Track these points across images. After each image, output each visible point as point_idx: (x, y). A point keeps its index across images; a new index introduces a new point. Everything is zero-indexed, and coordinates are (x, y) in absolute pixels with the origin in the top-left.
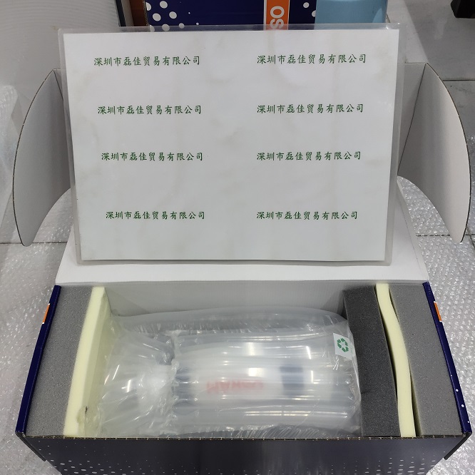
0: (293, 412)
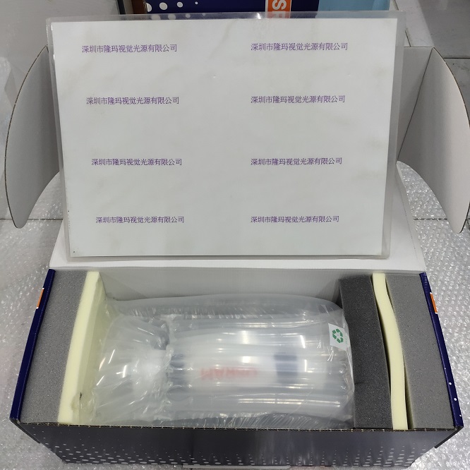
0: (287, 400)
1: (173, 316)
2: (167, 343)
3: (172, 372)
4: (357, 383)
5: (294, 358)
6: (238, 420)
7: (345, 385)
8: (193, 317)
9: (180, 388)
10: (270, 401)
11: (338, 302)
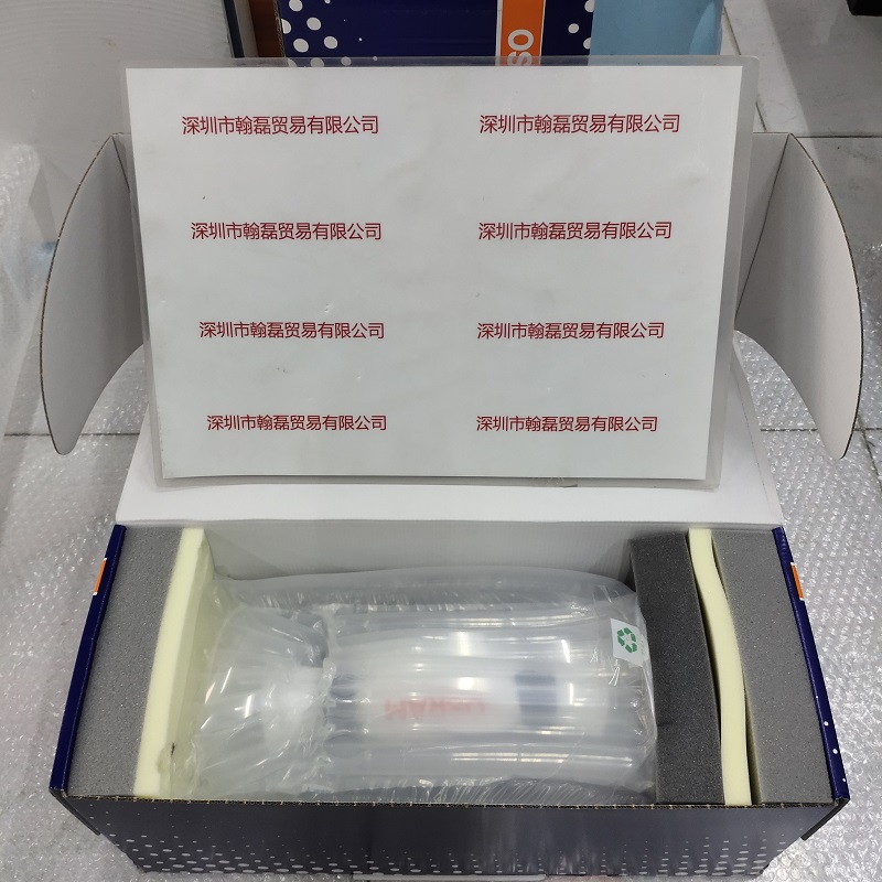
0: (536, 755)
1: (334, 607)
2: (324, 655)
3: (334, 706)
4: (661, 724)
5: (549, 680)
6: (451, 790)
7: (641, 727)
8: (371, 608)
9: (346, 735)
10: (509, 757)
11: (628, 581)
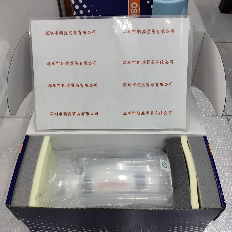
0: (140, 197)
1: (85, 159)
2: (82, 171)
3: (85, 184)
4: (174, 188)
5: (143, 177)
6: (117, 206)
7: (169, 189)
8: (95, 159)
9: (88, 192)
